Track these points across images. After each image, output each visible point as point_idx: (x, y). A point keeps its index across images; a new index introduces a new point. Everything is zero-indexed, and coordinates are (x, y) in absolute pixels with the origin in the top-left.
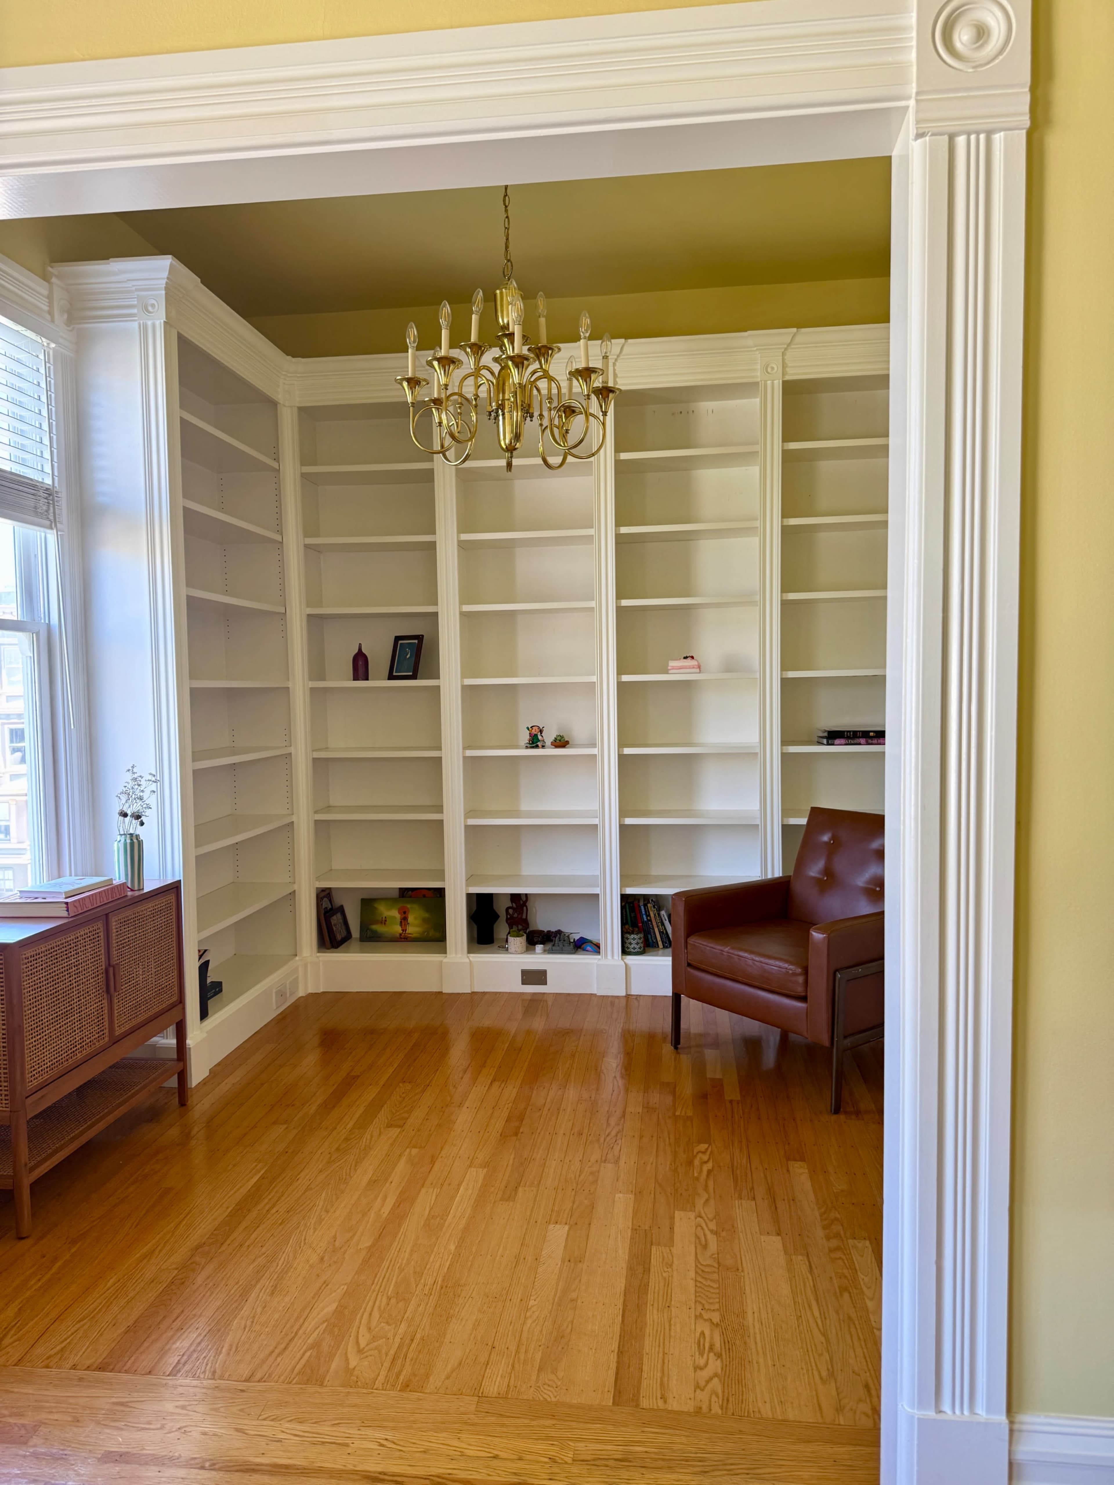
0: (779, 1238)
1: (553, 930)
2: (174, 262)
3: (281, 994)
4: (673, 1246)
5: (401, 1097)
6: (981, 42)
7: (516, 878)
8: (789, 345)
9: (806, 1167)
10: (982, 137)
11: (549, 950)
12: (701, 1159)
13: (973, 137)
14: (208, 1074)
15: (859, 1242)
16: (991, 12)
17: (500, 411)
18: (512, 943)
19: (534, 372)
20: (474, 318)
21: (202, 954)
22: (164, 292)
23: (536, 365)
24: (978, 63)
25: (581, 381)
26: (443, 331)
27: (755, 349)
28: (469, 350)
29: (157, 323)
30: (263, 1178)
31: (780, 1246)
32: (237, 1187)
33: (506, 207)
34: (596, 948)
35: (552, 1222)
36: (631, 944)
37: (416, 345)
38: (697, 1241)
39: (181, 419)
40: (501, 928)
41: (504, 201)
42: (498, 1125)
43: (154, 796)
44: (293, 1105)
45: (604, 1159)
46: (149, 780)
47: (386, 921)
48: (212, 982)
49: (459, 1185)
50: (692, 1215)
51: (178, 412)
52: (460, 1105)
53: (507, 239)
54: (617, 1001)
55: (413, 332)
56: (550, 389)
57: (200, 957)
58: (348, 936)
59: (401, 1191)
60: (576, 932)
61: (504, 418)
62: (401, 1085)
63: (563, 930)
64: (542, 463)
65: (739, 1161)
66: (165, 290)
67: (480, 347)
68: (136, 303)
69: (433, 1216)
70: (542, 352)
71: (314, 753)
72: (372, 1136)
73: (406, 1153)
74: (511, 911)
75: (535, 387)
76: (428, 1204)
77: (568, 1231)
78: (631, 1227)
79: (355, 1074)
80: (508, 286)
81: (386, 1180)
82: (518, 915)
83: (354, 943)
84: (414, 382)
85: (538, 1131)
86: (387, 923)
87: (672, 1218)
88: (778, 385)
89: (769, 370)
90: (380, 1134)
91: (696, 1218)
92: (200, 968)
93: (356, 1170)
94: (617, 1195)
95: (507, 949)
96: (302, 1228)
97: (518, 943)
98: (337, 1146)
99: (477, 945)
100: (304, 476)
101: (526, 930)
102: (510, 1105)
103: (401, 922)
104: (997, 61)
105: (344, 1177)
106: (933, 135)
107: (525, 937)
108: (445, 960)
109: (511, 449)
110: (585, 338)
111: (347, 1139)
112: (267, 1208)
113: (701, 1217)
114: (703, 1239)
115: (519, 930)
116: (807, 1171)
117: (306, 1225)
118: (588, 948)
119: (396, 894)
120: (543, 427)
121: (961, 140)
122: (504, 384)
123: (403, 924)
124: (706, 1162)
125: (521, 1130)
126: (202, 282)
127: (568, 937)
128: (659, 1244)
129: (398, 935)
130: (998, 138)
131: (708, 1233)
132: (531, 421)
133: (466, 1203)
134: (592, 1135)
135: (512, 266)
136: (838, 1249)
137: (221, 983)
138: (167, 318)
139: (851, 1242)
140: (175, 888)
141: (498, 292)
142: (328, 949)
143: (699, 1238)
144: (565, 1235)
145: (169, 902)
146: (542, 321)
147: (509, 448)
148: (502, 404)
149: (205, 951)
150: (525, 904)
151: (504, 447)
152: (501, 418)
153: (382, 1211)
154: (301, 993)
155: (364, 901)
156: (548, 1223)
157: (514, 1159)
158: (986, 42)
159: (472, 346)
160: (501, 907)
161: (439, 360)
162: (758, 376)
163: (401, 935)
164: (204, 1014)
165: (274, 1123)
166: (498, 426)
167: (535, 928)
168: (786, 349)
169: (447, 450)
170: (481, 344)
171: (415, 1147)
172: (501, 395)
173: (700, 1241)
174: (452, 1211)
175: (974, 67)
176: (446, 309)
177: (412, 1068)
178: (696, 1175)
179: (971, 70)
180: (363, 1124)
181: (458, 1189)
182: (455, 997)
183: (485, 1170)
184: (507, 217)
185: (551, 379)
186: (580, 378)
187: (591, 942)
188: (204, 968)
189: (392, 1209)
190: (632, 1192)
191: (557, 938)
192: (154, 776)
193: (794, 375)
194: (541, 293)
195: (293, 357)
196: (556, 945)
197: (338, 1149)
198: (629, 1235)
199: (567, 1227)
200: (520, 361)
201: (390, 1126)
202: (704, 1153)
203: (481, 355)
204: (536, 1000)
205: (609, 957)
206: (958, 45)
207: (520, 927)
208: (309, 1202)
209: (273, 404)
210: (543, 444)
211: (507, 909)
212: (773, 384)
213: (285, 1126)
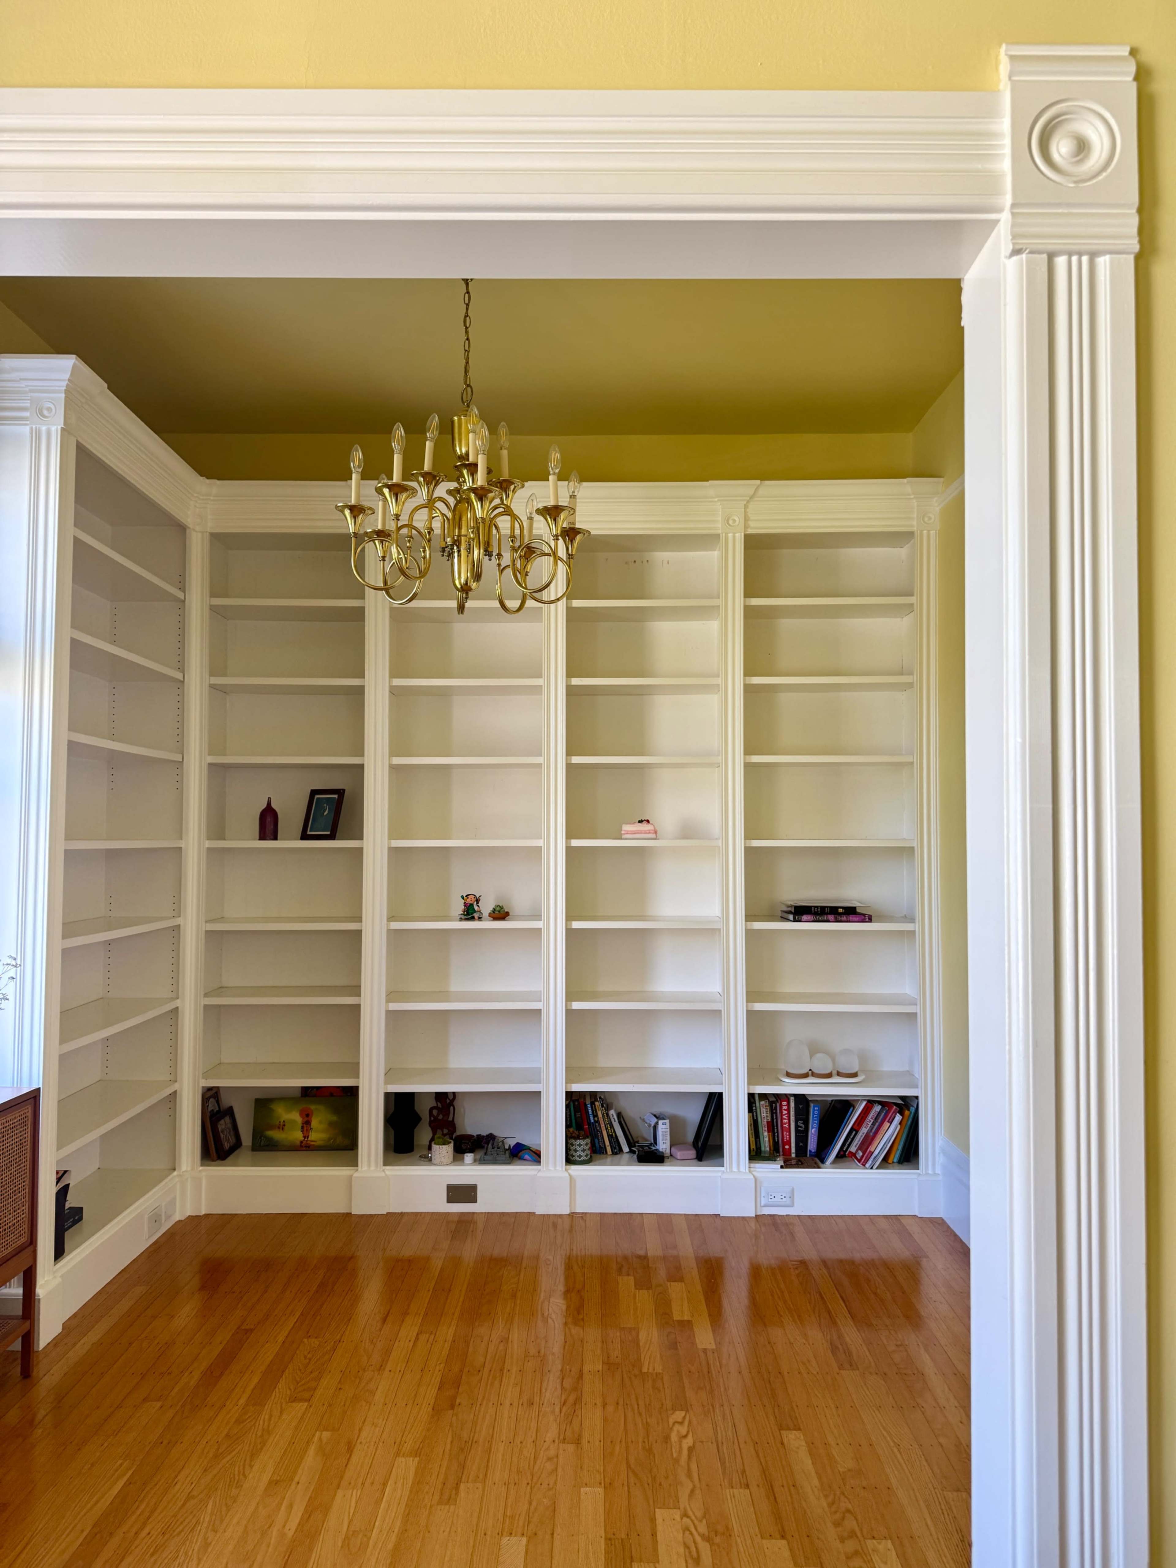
0: (784, 1542)
1: (484, 1133)
2: (77, 362)
3: (156, 1219)
4: (658, 1562)
5: (305, 1357)
6: (1079, 158)
7: (443, 1072)
8: (752, 497)
9: (802, 1437)
10: (1085, 259)
11: (480, 1160)
12: (678, 1431)
13: (1074, 259)
14: (61, 1331)
15: (879, 1543)
16: (1093, 125)
17: (455, 548)
18: (437, 1153)
19: (496, 508)
20: (429, 445)
21: (61, 1175)
22: (63, 395)
23: (497, 501)
24: (1078, 178)
25: (549, 520)
26: (396, 456)
27: (716, 500)
28: (421, 479)
29: (53, 429)
30: (129, 1483)
31: (787, 1554)
32: (95, 1499)
33: (467, 328)
34: (536, 1156)
35: (505, 1533)
36: (576, 1151)
37: (360, 470)
38: (687, 1554)
39: (75, 538)
40: (423, 1134)
41: (465, 322)
42: (429, 1394)
43: (12, 984)
44: (170, 1373)
45: (562, 1437)
46: (7, 964)
47: (284, 1125)
48: (70, 1208)
49: (385, 1484)
50: (677, 1515)
51: (72, 531)
52: (381, 1368)
53: (467, 362)
54: (560, 1220)
55: (357, 456)
56: (513, 528)
57: (58, 1180)
58: (237, 1144)
59: (310, 1497)
60: (512, 1136)
61: (459, 556)
62: (305, 1340)
63: (496, 1134)
64: (499, 606)
65: (724, 1433)
66: (65, 393)
67: (434, 477)
68: (29, 405)
69: (354, 1532)
70: (504, 486)
71: (208, 924)
72: (271, 1416)
73: (316, 1439)
74: (435, 1112)
75: (494, 525)
76: (347, 1513)
77: (527, 1546)
78: (603, 1537)
79: (247, 1327)
80: (468, 413)
81: (292, 1480)
82: (443, 1116)
83: (245, 1152)
84: (356, 510)
85: (479, 1402)
86: (285, 1128)
87: (653, 1520)
88: (740, 538)
89: (731, 522)
90: (281, 1412)
91: (682, 1519)
92: (58, 1194)
93: (251, 1467)
94: (582, 1490)
95: (430, 1160)
96: (183, 1558)
97: (444, 1152)
98: (226, 1432)
99: (393, 1155)
100: (213, 609)
101: (453, 1134)
102: (442, 1365)
103: (303, 1127)
104: (1100, 178)
105: (236, 1477)
106: (1031, 252)
107: (452, 1145)
108: (356, 1175)
109: (466, 589)
110: (554, 474)
111: (238, 1421)
112: (134, 1530)
113: (688, 1517)
114: (693, 1549)
115: (444, 1135)
116: (804, 1444)
117: (186, 1554)
118: (527, 1157)
119: (298, 1094)
120: (502, 568)
121: (1061, 262)
122: (460, 519)
123: (305, 1129)
124: (685, 1437)
125: (458, 1401)
126: (109, 388)
127: (503, 1142)
128: (641, 1561)
129: (298, 1143)
130: (1103, 262)
131: (698, 1539)
132: (490, 560)
133: (395, 1510)
134: (545, 1404)
135: (472, 391)
136: (856, 1553)
137: (81, 1209)
138: (65, 424)
139: (870, 1543)
140: (33, 1097)
141: (456, 418)
142: (213, 1161)
143: (688, 1548)
144: (523, 1554)
145: (24, 1116)
146: (505, 453)
147: (465, 588)
148: (457, 540)
149: (65, 1172)
150: (451, 1103)
151: (459, 586)
152: (456, 555)
153: (287, 1528)
154: (178, 1216)
155: (257, 1101)
156: (501, 1534)
157: (452, 1442)
158: (1087, 157)
159: (425, 475)
160: (423, 1109)
161: (390, 487)
162: (719, 527)
163: (301, 1142)
164: (59, 1252)
165: (145, 1400)
166: (452, 565)
167: (463, 1133)
168: (748, 502)
169: (391, 588)
170: (436, 474)
171: (326, 1430)
172: (457, 531)
173: (690, 1552)
174: (377, 1524)
175: (1075, 182)
176: (399, 431)
177: (318, 1318)
178: (675, 1455)
179: (1072, 185)
180: (260, 1397)
181: (383, 1491)
182: (368, 1219)
183: (417, 1459)
184: (468, 339)
185: (514, 517)
186: (548, 517)
187: (529, 1149)
188: (62, 1195)
189: (299, 1524)
190: (600, 1483)
191: (490, 1145)
192: (15, 959)
193: (757, 527)
194: (503, 423)
195: (208, 478)
196: (489, 1153)
197: (228, 1436)
198: (603, 1547)
199: (524, 1540)
200: (481, 494)
201: (294, 1399)
202: (681, 1423)
203: (436, 485)
204: (466, 1220)
205: (551, 1168)
206: (1056, 157)
207: (446, 1131)
208: (191, 1517)
209: (182, 529)
210: (501, 585)
211: (431, 1110)
212: (734, 537)
213: (159, 1404)
